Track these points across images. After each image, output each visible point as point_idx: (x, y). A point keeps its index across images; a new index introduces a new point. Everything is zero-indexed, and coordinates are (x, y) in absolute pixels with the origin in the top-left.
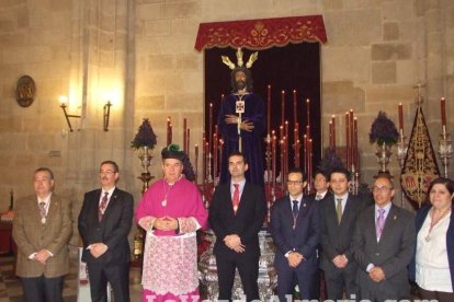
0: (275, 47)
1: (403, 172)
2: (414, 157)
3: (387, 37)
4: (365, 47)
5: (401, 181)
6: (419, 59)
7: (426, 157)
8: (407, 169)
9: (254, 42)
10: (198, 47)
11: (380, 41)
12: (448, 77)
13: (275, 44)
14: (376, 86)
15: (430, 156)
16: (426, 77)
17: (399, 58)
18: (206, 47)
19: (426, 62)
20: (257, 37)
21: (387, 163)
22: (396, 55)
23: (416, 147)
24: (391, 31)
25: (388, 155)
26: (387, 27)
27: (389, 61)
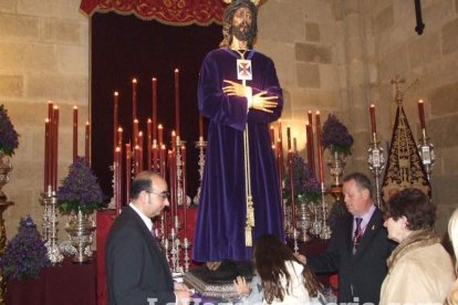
0: (194, 25)
1: (384, 184)
2: (397, 166)
3: (310, 37)
4: (288, 44)
5: (382, 195)
6: (339, 65)
7: (412, 165)
8: (389, 181)
9: (167, 14)
10: (85, 7)
11: (303, 40)
12: (371, 86)
13: (195, 21)
14: (301, 90)
15: (416, 164)
16: (348, 83)
17: (321, 61)
18: (97, 9)
19: (348, 69)
20: (172, 8)
21: (340, 175)
22: (317, 58)
23: (400, 154)
24: (313, 31)
25: (343, 165)
26: (308, 26)
27: (312, 63)
